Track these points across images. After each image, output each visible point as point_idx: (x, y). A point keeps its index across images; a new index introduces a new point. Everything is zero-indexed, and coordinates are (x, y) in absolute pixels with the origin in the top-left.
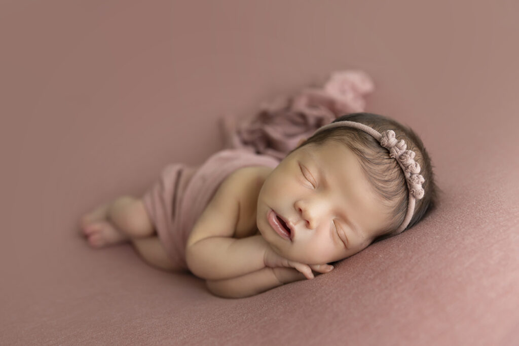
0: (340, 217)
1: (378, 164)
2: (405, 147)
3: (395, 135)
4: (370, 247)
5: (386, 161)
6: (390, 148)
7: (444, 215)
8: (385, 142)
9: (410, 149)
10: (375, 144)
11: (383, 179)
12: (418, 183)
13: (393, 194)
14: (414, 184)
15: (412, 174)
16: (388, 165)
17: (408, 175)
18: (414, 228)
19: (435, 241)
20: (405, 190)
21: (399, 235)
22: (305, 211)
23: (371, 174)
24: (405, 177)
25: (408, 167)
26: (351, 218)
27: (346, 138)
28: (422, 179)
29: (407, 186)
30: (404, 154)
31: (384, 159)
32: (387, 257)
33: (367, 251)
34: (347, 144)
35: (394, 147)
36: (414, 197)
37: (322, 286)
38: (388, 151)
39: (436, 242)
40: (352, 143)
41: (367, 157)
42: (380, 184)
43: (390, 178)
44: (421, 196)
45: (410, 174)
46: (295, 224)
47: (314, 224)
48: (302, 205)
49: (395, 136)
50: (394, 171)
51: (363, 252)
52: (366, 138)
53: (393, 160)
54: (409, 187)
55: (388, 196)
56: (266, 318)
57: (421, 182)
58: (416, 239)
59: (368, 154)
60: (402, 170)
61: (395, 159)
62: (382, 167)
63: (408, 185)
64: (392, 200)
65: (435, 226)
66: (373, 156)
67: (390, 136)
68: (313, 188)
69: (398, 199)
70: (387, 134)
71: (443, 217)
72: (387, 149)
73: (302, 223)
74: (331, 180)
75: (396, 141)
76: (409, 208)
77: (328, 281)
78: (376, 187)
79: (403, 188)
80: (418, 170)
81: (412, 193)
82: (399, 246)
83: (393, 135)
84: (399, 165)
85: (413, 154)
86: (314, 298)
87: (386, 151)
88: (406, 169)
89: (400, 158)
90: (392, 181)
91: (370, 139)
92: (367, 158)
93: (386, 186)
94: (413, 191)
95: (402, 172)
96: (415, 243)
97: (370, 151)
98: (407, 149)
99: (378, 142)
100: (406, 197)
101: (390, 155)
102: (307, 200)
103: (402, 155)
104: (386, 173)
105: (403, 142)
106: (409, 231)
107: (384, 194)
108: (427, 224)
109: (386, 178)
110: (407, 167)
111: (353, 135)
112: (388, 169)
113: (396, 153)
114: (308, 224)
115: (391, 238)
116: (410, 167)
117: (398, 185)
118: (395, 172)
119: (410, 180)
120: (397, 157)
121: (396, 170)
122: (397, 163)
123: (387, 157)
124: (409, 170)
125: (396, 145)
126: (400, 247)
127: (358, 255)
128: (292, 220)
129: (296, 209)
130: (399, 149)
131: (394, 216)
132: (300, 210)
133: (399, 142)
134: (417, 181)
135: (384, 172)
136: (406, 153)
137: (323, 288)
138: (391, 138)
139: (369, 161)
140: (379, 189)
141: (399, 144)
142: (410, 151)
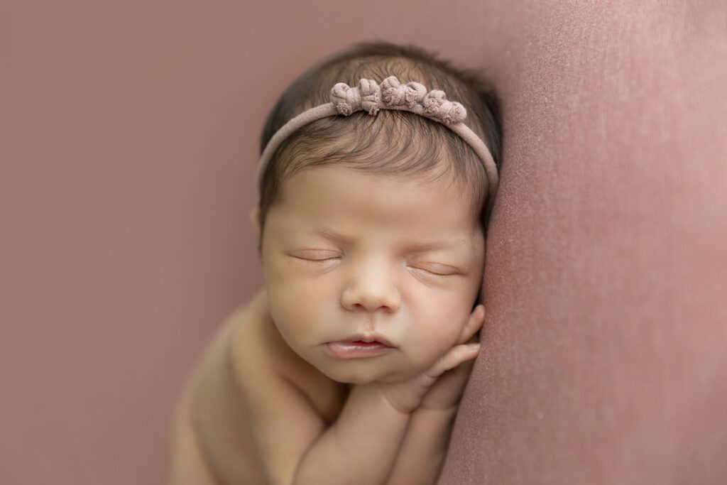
0: (411, 254)
1: (372, 142)
2: (374, 83)
3: (345, 85)
4: (489, 242)
5: (375, 127)
6: (360, 105)
7: (517, 102)
8: (345, 107)
9: (382, 80)
10: (339, 124)
11: (398, 152)
12: (441, 104)
13: (429, 153)
14: (437, 110)
15: (421, 102)
16: (384, 127)
17: (419, 109)
18: (505, 157)
19: (542, 147)
20: (438, 130)
21: (501, 187)
22: (364, 299)
23: (379, 164)
24: (418, 115)
25: (406, 101)
26: (422, 238)
27: (298, 158)
28: (440, 93)
29: (433, 122)
30: (384, 93)
31: (370, 128)
32: (518, 232)
33: (491, 252)
34: (310, 164)
35: (362, 100)
36: (457, 122)
37: (496, 358)
38: (361, 113)
39: (545, 147)
40: (313, 156)
41: (350, 150)
42: (403, 162)
43: (404, 140)
44: (463, 111)
45: (419, 105)
46: (373, 328)
47: (393, 300)
48: (351, 297)
49: (348, 87)
50: (399, 126)
51: (489, 259)
52: (322, 129)
53: (381, 114)
54: (437, 120)
55: (429, 162)
56: (486, 478)
57: (443, 98)
58: (522, 170)
59: (347, 146)
60: (404, 112)
61: (384, 110)
62: (380, 141)
63: (433, 119)
64: (439, 160)
65: (521, 126)
66: (354, 141)
67: (342, 93)
68: (338, 261)
69: (443, 151)
70: (336, 95)
71: (518, 104)
72: (359, 112)
73: (379, 316)
74: (345, 228)
75: (356, 89)
76: (469, 142)
77: (495, 344)
78: (404, 170)
79: (433, 131)
80: (421, 89)
81: (448, 122)
82: (515, 203)
83: (344, 88)
84: (395, 110)
85: (393, 79)
86: (505, 384)
87: (361, 115)
88: (408, 106)
89: (385, 102)
90: (411, 141)
91: (326, 124)
92: (352, 152)
93: (412, 155)
94: (448, 118)
95: (408, 114)
96: (527, 178)
97: (345, 140)
98: (379, 83)
99: (339, 116)
100: (449, 136)
101: (370, 113)
102: (349, 284)
103: (383, 96)
104: (394, 141)
105: (364, 82)
106: (505, 169)
107: (422, 166)
108: (513, 135)
109: (401, 146)
110: (407, 103)
111: (303, 144)
112: (390, 133)
113: (373, 103)
114: (386, 309)
115: (497, 203)
116: (407, 99)
117: (423, 135)
118: (401, 126)
119: (428, 112)
120: (382, 106)
121: (399, 121)
122: (391, 111)
123: (372, 120)
124: (412, 103)
125: (362, 95)
126: (517, 202)
127: (489, 268)
128: (363, 327)
129: (352, 311)
130: (372, 94)
131: (464, 175)
132: (358, 305)
133: (360, 88)
134: (436, 103)
135: (388, 141)
136: (384, 88)
137: (499, 359)
138: (347, 94)
139: (357, 153)
140: (409, 169)
141: (363, 89)
142: (386, 80)
